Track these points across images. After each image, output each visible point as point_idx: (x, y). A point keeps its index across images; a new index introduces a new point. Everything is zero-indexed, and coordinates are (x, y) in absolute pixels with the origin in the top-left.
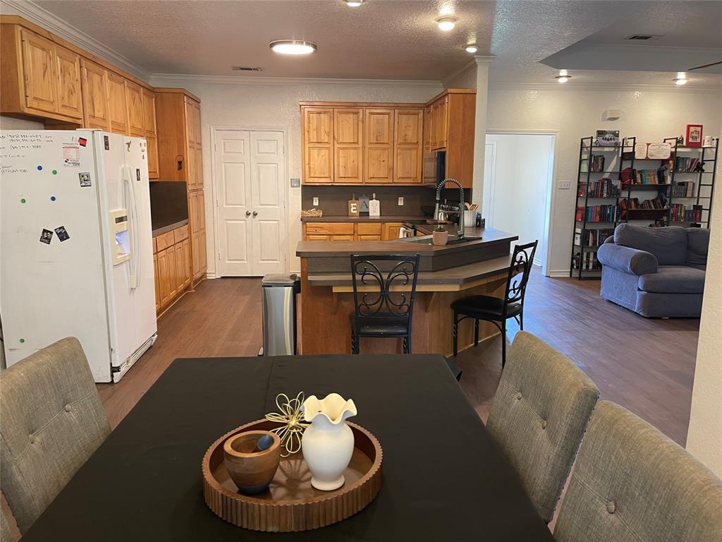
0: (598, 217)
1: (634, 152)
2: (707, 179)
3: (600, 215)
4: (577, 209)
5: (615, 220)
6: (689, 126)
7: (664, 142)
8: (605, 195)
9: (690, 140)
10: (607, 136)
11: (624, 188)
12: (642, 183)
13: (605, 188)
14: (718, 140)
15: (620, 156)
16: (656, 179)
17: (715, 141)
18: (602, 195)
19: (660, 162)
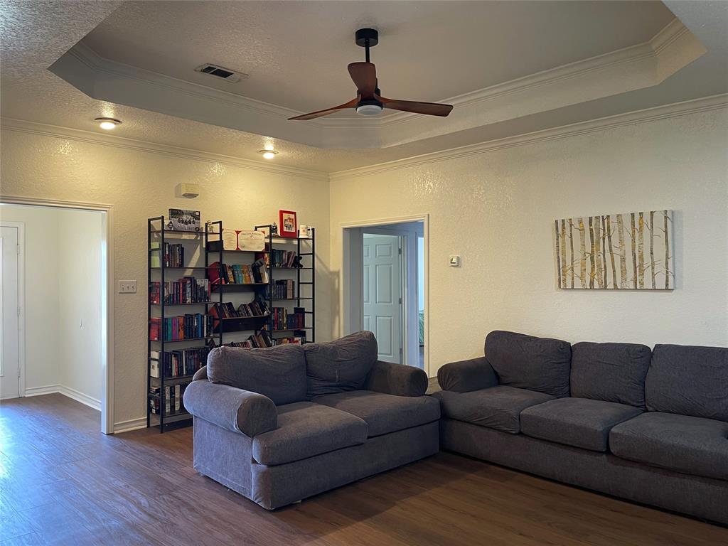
0: (182, 332)
1: (221, 241)
2: (306, 276)
3: (185, 329)
4: (151, 323)
5: (205, 335)
6: (282, 212)
7: (256, 230)
8: (189, 300)
9: (285, 229)
10: (184, 218)
11: (213, 288)
12: (235, 282)
13: (189, 290)
14: (313, 230)
15: (204, 246)
16: (252, 277)
17: (311, 231)
18: (185, 300)
19: (253, 255)
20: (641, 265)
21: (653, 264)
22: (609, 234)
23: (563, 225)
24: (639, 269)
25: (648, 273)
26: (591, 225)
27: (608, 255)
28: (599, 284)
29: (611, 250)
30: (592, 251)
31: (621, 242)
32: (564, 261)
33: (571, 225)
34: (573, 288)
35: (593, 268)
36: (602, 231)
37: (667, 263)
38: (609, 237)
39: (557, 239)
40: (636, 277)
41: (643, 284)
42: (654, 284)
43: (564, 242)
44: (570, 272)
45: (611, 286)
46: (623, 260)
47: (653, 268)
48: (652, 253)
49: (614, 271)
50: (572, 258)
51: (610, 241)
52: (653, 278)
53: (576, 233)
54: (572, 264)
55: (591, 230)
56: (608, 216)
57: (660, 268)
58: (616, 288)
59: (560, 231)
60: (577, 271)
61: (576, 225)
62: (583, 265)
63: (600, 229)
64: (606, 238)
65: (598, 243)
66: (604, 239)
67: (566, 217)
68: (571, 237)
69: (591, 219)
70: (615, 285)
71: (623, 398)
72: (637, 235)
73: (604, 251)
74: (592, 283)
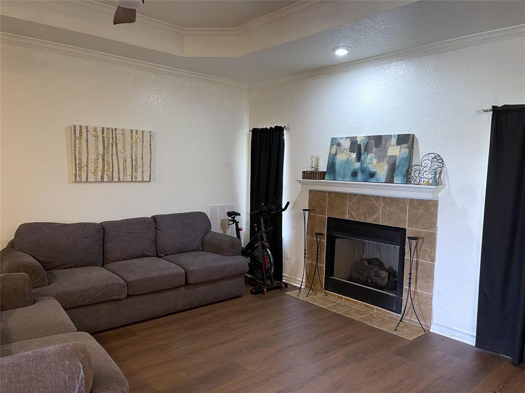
20: (136, 165)
21: (143, 164)
22: (116, 142)
23: (81, 130)
24: (134, 168)
25: (140, 170)
26: (103, 134)
27: (115, 157)
28: (107, 176)
29: (117, 154)
30: (104, 153)
31: (124, 148)
32: (80, 159)
33: (87, 131)
34: (87, 181)
35: (104, 166)
36: (111, 139)
37: (150, 165)
38: (116, 144)
39: (75, 141)
40: (132, 173)
41: (136, 178)
42: (143, 178)
43: (80, 143)
44: (85, 168)
45: (116, 179)
46: (125, 161)
47: (143, 167)
48: (142, 158)
49: (119, 169)
50: (87, 158)
51: (116, 147)
52: (143, 174)
53: (91, 139)
54: (87, 162)
55: (103, 137)
56: (116, 129)
57: (146, 168)
58: (119, 181)
59: (78, 135)
60: (91, 167)
61: (91, 131)
62: (96, 163)
63: (109, 137)
64: (114, 144)
65: (108, 147)
66: (112, 145)
67: (84, 125)
68: (87, 141)
69: (103, 129)
70: (119, 178)
72: (134, 144)
73: (112, 154)
74: (102, 177)
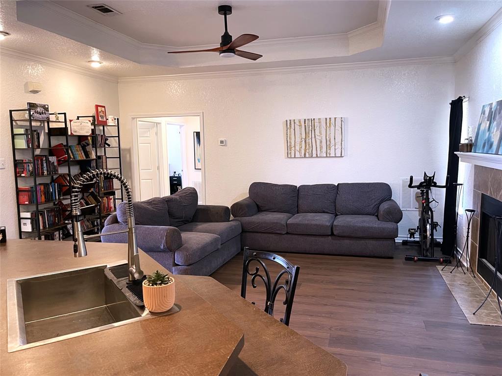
0: (43, 196)
1: (66, 128)
3: (45, 194)
4: (18, 191)
5: (57, 198)
6: (97, 106)
7: (78, 119)
8: (46, 172)
9: (100, 119)
10: (39, 109)
11: (60, 163)
12: (74, 158)
13: (45, 165)
14: (118, 119)
15: (47, 131)
16: (83, 154)
17: (116, 120)
18: (43, 173)
19: (77, 138)
20: (330, 145)
21: (335, 144)
22: (314, 128)
23: (290, 123)
24: (328, 147)
25: (333, 148)
26: (305, 123)
27: (313, 139)
28: (308, 154)
29: (315, 137)
30: (306, 137)
31: (320, 132)
32: (290, 142)
33: (295, 123)
34: (295, 157)
35: (306, 146)
36: (311, 127)
37: (341, 144)
38: (314, 130)
39: (287, 130)
40: (327, 151)
41: (330, 154)
42: (335, 154)
43: (290, 132)
44: (293, 148)
45: (314, 155)
46: (321, 142)
47: (335, 146)
48: (335, 139)
49: (316, 148)
50: (295, 141)
51: (315, 132)
52: (335, 151)
53: (297, 128)
54: (295, 144)
55: (305, 126)
56: (314, 119)
57: (338, 146)
58: (317, 157)
59: (288, 126)
60: (298, 148)
61: (297, 123)
62: (301, 145)
63: (310, 126)
64: (313, 131)
65: (309, 133)
66: (312, 131)
67: (292, 119)
68: (294, 130)
69: (305, 120)
70: (317, 155)
71: (327, 211)
72: (328, 129)
73: (312, 138)
74: (305, 154)
